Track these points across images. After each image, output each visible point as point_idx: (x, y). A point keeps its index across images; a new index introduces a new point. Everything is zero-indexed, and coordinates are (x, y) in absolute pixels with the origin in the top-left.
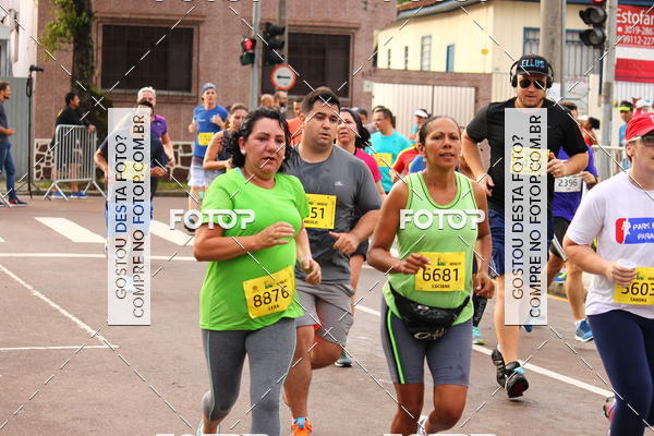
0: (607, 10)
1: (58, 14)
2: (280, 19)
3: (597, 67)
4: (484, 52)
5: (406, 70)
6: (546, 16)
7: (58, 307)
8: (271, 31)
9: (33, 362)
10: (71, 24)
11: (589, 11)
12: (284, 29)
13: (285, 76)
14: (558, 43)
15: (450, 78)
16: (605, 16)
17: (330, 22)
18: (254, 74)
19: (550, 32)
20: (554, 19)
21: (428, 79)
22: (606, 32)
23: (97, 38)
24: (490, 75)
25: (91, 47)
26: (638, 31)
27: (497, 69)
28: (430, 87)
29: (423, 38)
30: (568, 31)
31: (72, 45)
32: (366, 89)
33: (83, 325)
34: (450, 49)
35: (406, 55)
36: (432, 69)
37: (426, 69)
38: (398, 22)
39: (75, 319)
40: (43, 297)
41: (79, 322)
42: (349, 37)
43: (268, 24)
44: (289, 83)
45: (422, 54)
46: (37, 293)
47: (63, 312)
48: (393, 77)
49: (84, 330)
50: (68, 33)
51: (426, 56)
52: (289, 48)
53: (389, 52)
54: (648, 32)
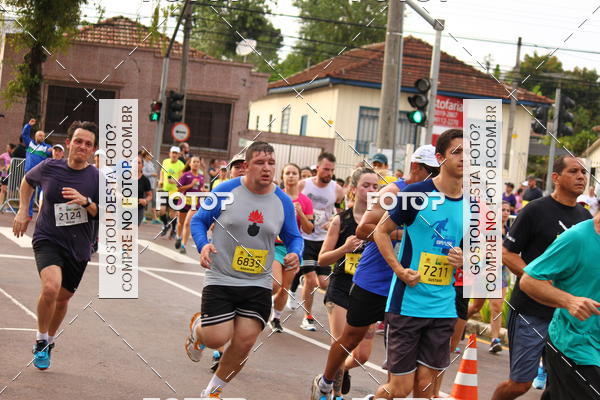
0: (429, 97)
1: (16, 75)
2: (181, 90)
3: (412, 138)
5: (270, 132)
6: (385, 99)
7: (10, 297)
8: (173, 97)
10: (26, 83)
11: (416, 97)
12: (183, 96)
13: (181, 131)
14: (393, 119)
15: (302, 140)
16: (427, 102)
17: (217, 93)
18: (160, 128)
19: (387, 111)
20: (391, 102)
21: (286, 140)
22: (427, 113)
23: (44, 95)
24: (333, 140)
25: (39, 101)
26: (444, 114)
28: (288, 147)
29: (284, 110)
30: (401, 112)
31: (26, 99)
32: (241, 145)
33: (29, 313)
34: (304, 119)
35: (271, 121)
36: (290, 133)
37: (285, 132)
38: (269, 95)
39: (24, 308)
41: (27, 310)
42: (230, 105)
43: (172, 92)
44: (185, 136)
45: (283, 121)
47: (14, 301)
49: (30, 316)
50: (23, 90)
51: (285, 123)
52: (186, 111)
53: (258, 117)
54: (451, 115)
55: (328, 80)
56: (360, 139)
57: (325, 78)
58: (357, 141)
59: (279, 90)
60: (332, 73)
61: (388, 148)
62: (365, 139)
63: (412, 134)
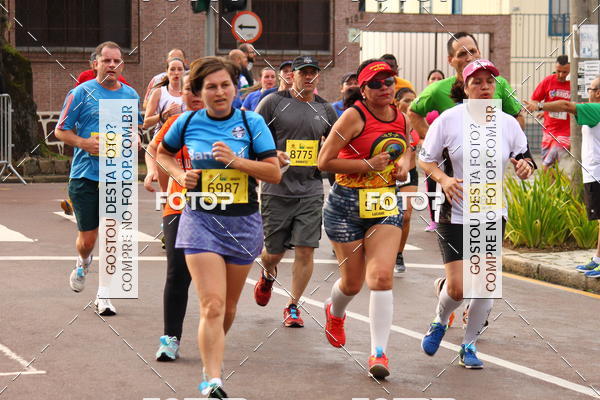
5: (401, 13)
13: (248, 25)
21: (429, 24)
24: (509, 16)
27: (517, 9)
28: (433, 35)
32: (351, 39)
36: (435, 12)
37: (426, 11)
44: (255, 33)
48: (385, 23)
56: (555, 11)
58: (551, 15)
61: (589, 22)
62: (563, 11)
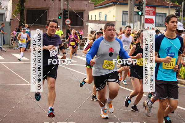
0: (143, 7)
1: (16, 7)
2: (67, 9)
3: (139, 20)
4: (114, 16)
5: (95, 20)
6: (130, 8)
7: (18, 75)
8: (65, 11)
9: (13, 88)
10: (20, 9)
11: (139, 7)
12: (68, 11)
13: (68, 21)
14: (132, 14)
15: (105, 22)
16: (143, 8)
18: (62, 21)
19: (130, 12)
20: (131, 9)
21: (101, 22)
22: (143, 12)
23: (25, 13)
24: (115, 21)
25: (24, 15)
26: (149, 12)
27: (116, 20)
29: (99, 13)
30: (135, 12)
31: (20, 14)
32: (87, 24)
33: (24, 79)
34: (106, 16)
35: (96, 17)
36: (102, 20)
37: (100, 20)
38: (94, 9)
39: (22, 78)
40: (14, 73)
41: (23, 79)
42: (83, 13)
43: (64, 10)
44: (69, 23)
45: (99, 17)
46: (13, 72)
47: (19, 76)
48: (93, 22)
50: (19, 11)
51: (100, 17)
52: (69, 15)
53: (92, 16)
54: (151, 12)
55: (112, 3)
56: (123, 21)
57: (112, 2)
58: (122, 21)
59: (98, 7)
60: (113, 1)
61: (131, 23)
62: (125, 21)
63: (139, 18)
